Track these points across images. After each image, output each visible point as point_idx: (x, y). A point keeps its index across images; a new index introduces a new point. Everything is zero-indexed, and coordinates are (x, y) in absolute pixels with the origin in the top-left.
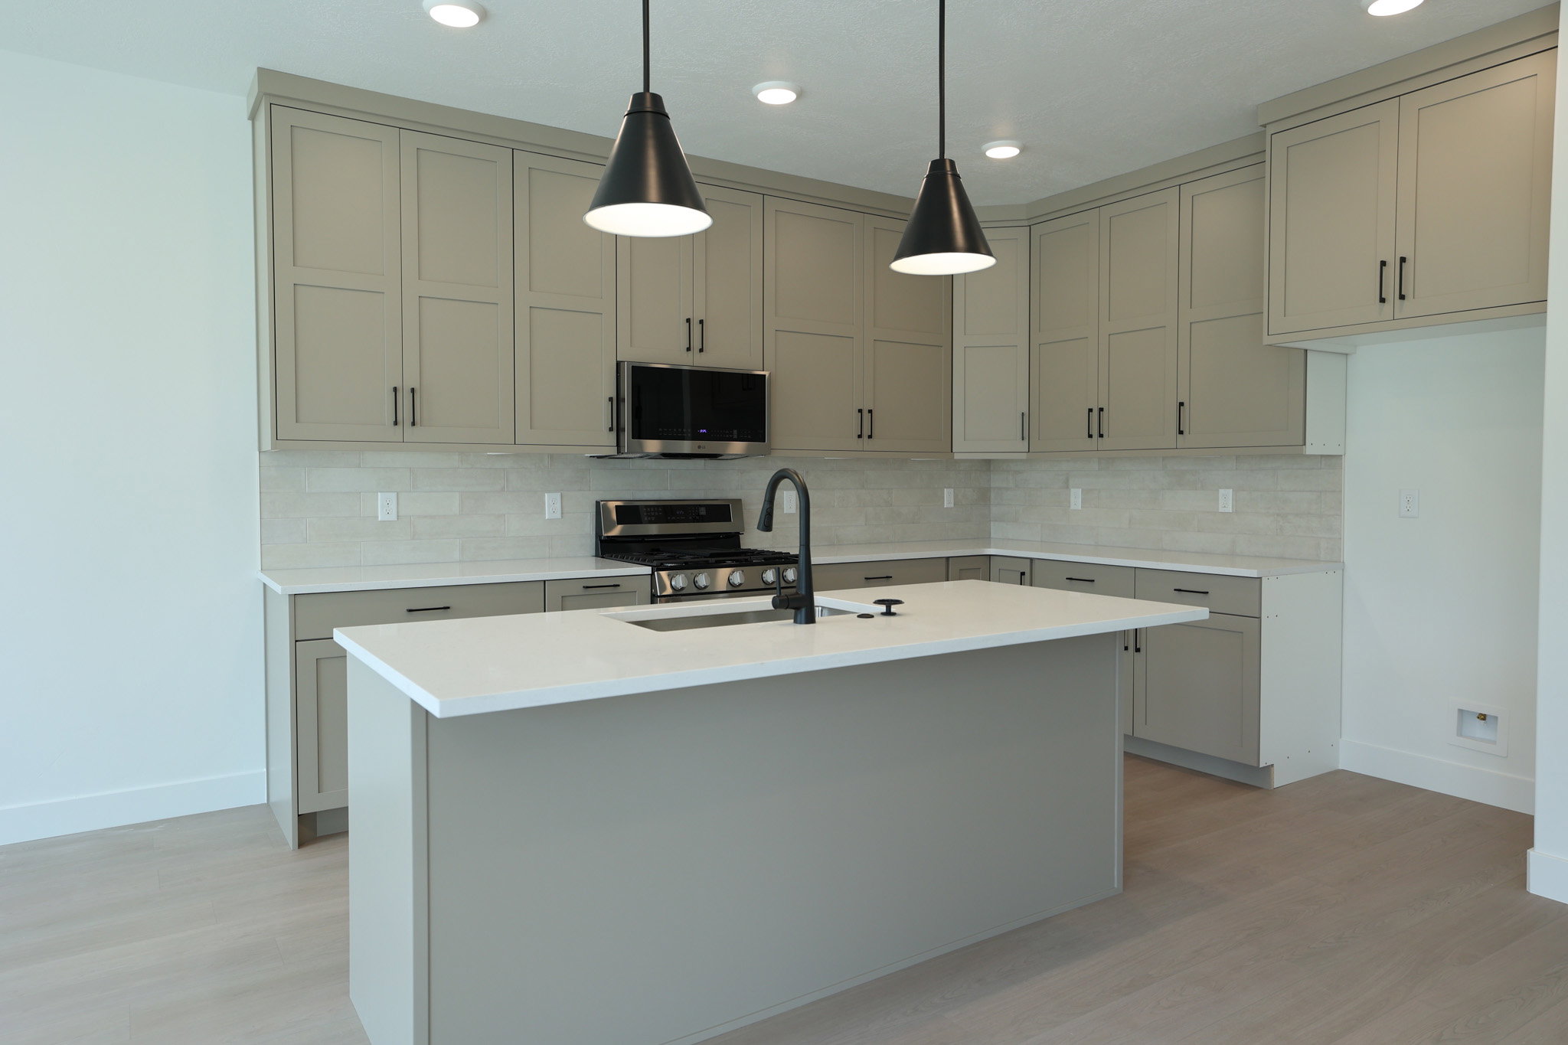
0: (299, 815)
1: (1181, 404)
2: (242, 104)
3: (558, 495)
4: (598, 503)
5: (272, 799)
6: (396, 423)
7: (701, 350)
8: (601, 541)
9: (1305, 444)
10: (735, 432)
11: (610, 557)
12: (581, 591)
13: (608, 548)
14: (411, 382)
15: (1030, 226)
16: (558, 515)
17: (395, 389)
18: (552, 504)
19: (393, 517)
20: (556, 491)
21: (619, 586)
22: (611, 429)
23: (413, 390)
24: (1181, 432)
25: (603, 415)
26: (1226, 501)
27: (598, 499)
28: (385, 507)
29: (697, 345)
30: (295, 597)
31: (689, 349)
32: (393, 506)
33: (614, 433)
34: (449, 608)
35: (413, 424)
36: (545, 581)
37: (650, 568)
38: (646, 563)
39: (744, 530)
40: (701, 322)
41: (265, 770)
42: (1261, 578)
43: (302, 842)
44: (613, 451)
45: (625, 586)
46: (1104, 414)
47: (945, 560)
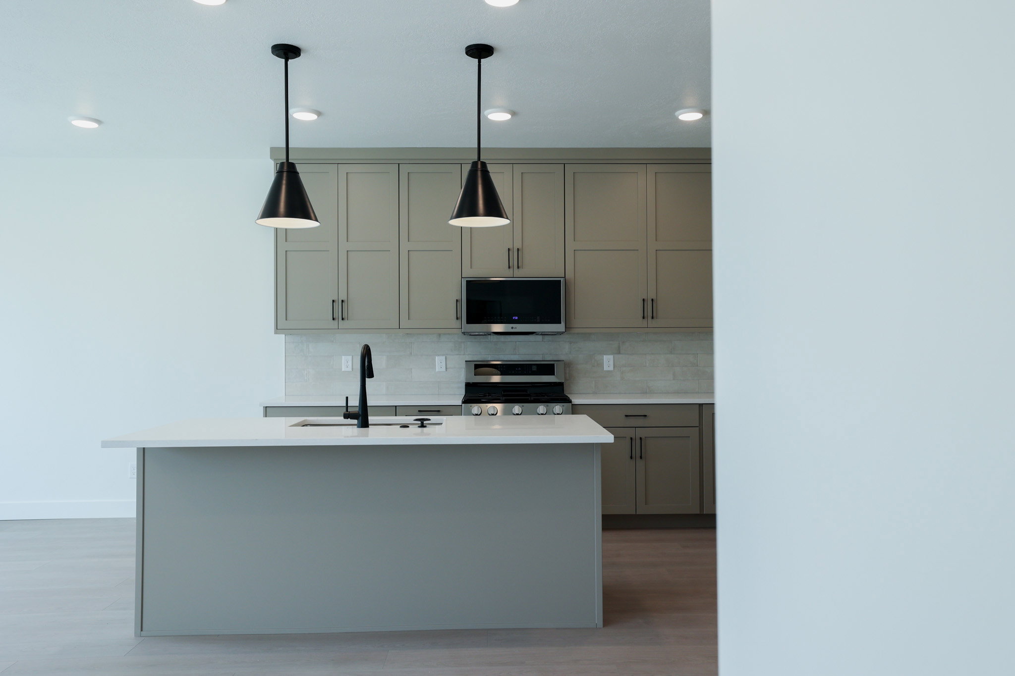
3: (444, 358)
4: (466, 363)
7: (519, 268)
8: (466, 386)
10: (538, 318)
14: (343, 296)
16: (444, 369)
18: (439, 362)
19: (350, 369)
20: (443, 355)
21: (440, 411)
22: (458, 319)
23: (343, 301)
25: (453, 310)
27: (467, 360)
28: (345, 363)
29: (515, 264)
31: (509, 267)
32: (350, 363)
33: (460, 321)
35: (343, 319)
40: (519, 249)
47: (698, 406)
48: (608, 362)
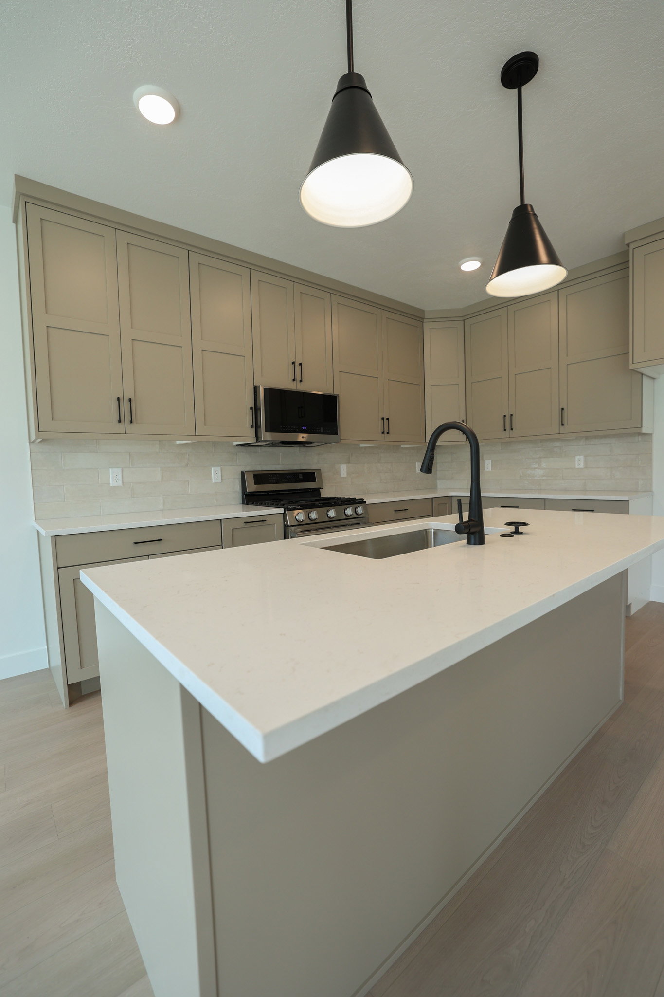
0: (68, 685)
1: (563, 409)
2: (8, 211)
3: (219, 469)
4: (243, 473)
5: (52, 665)
6: (120, 421)
7: (301, 381)
8: (246, 495)
9: (642, 427)
10: (322, 428)
11: (253, 504)
12: (243, 525)
13: (249, 499)
14: (129, 394)
15: (464, 320)
16: (219, 480)
17: (118, 399)
18: (215, 474)
19: (120, 484)
20: (218, 466)
21: (266, 521)
22: (252, 427)
23: (130, 400)
24: (563, 425)
25: (247, 418)
26: (579, 461)
27: (244, 469)
28: (114, 477)
29: (298, 378)
30: (55, 538)
31: (294, 380)
32: (120, 477)
33: (254, 429)
34: (161, 540)
35: (131, 422)
36: (221, 520)
37: (283, 509)
38: (279, 506)
39: (323, 487)
40: (300, 364)
41: (46, 647)
42: (628, 501)
43: (72, 702)
44: (254, 440)
45: (269, 520)
46: (513, 417)
47: (431, 499)
48: (343, 469)
